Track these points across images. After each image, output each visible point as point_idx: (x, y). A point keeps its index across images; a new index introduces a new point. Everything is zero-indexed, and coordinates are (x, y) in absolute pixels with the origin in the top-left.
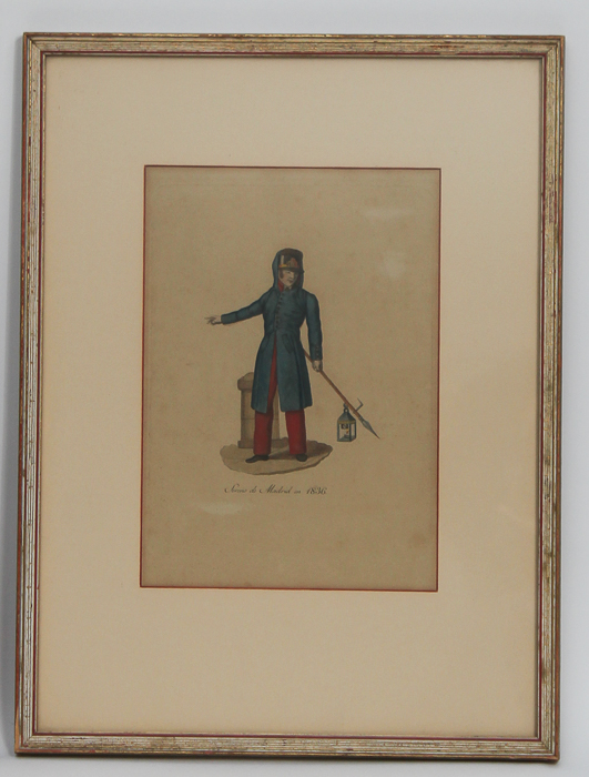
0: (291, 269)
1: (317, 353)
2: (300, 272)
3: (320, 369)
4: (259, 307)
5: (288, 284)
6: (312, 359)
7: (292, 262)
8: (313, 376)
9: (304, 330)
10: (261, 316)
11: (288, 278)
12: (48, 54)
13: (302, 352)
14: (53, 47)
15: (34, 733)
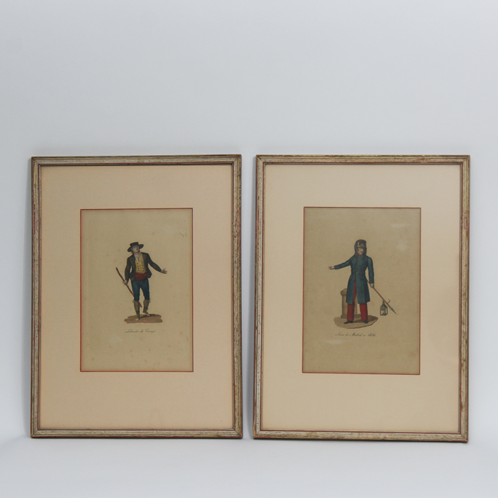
0: (362, 248)
1: (372, 281)
2: (365, 249)
3: (373, 287)
4: (349, 263)
5: (361, 254)
6: (370, 283)
7: (362, 245)
8: (371, 290)
9: (367, 271)
10: (350, 266)
11: (361, 251)
12: (266, 163)
13: (366, 280)
14: (268, 160)
15: (261, 430)
